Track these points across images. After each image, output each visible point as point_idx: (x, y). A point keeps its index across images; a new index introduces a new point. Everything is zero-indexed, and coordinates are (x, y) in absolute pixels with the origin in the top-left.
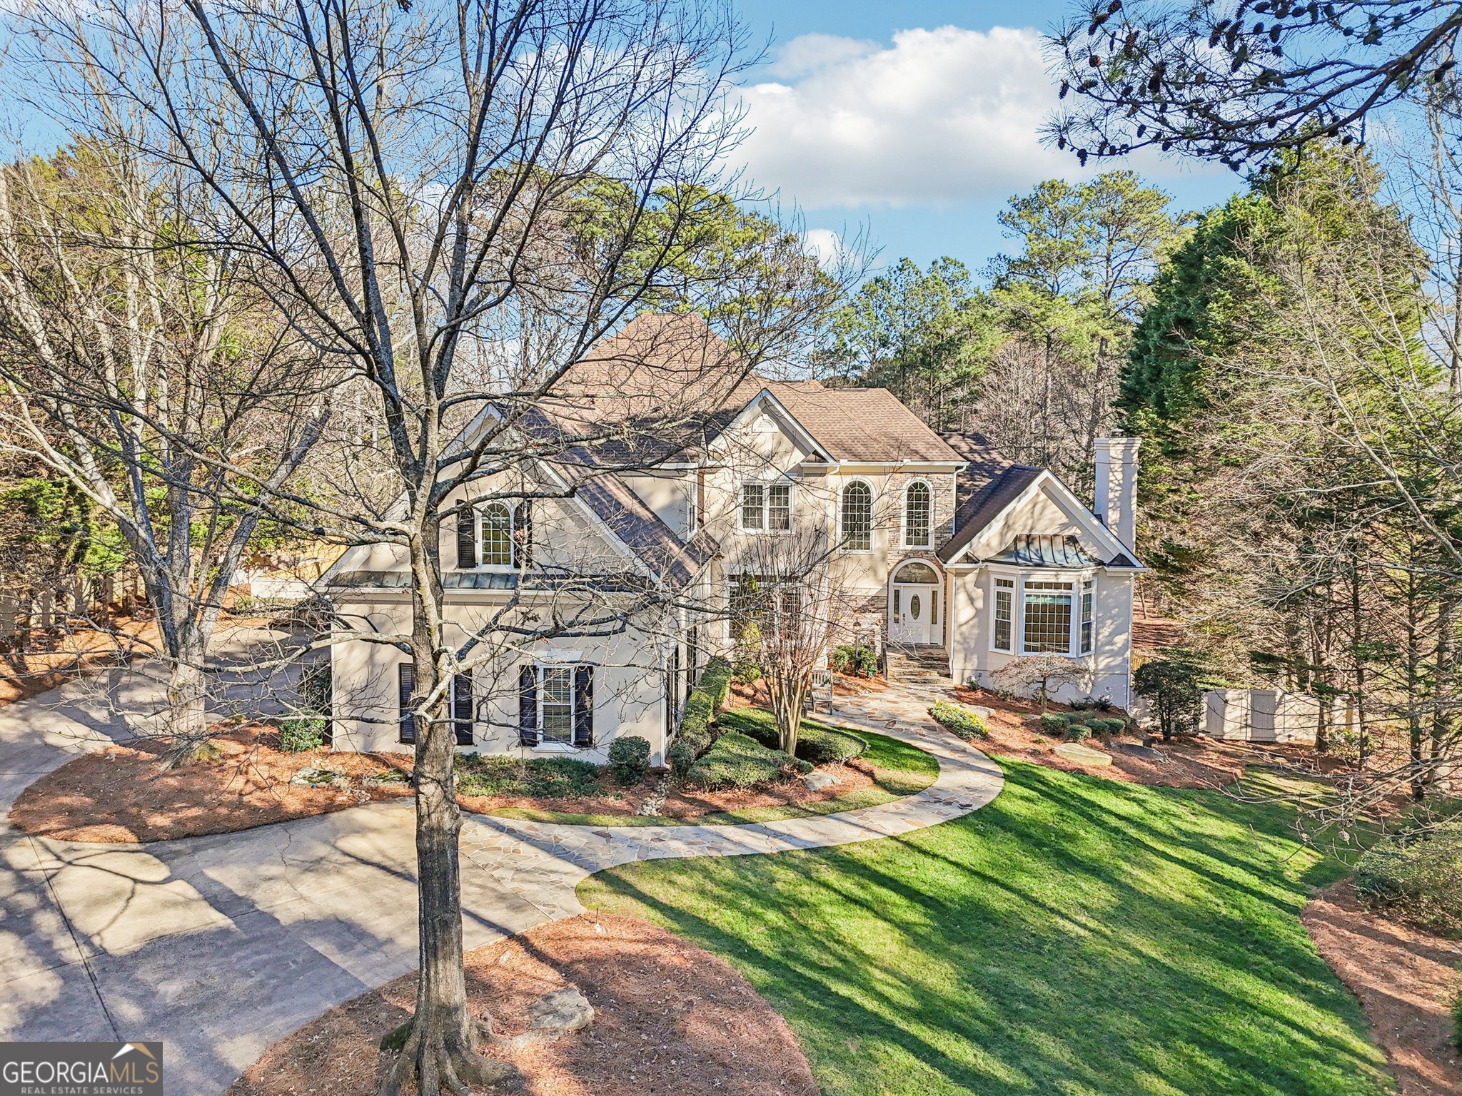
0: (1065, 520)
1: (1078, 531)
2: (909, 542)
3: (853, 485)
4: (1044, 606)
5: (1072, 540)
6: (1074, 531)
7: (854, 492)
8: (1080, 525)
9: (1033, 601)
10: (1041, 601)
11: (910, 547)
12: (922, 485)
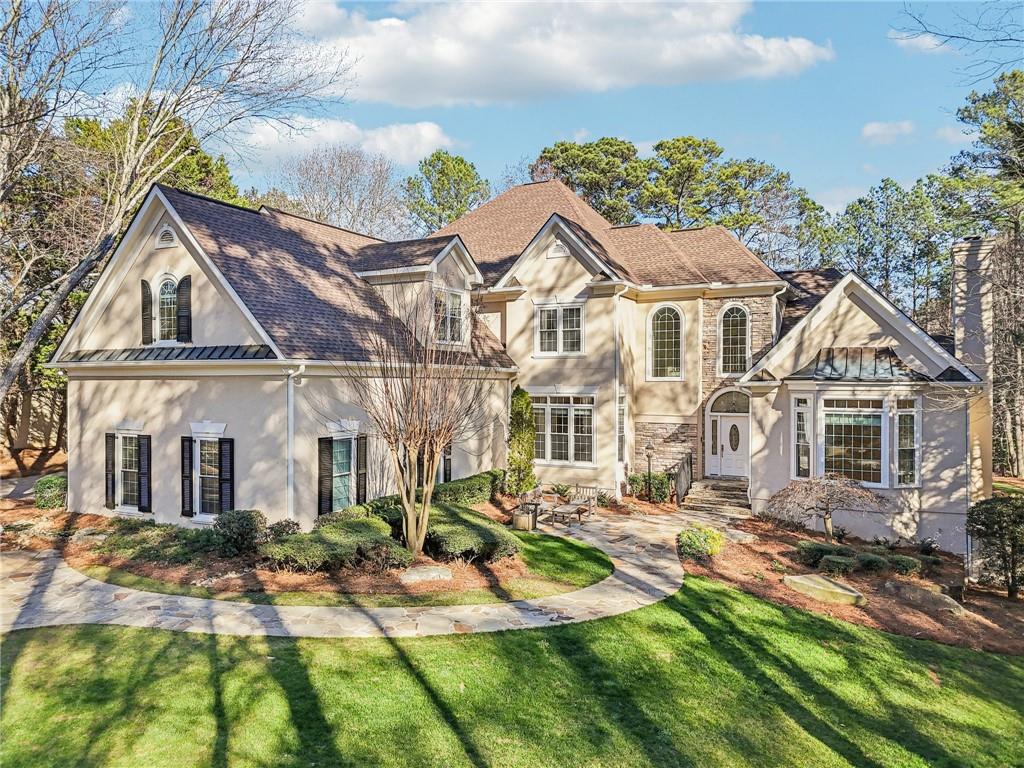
0: (877, 329)
1: (894, 343)
2: (725, 370)
3: (662, 311)
4: (848, 427)
5: (888, 352)
6: (891, 343)
7: (663, 319)
8: (896, 335)
9: (834, 421)
10: (844, 421)
11: (726, 375)
12: (738, 310)
